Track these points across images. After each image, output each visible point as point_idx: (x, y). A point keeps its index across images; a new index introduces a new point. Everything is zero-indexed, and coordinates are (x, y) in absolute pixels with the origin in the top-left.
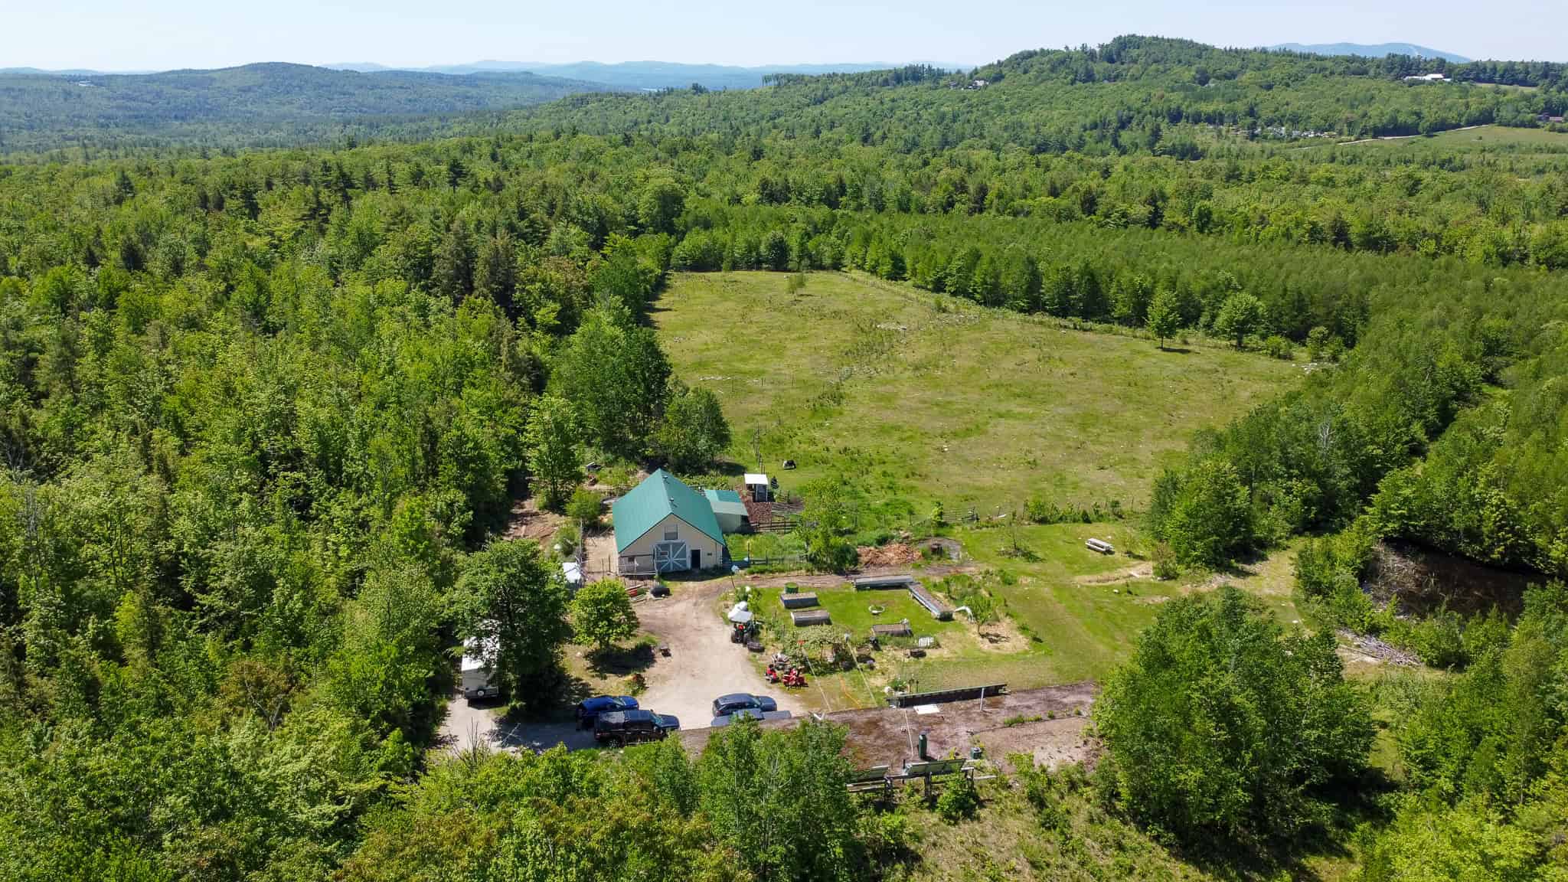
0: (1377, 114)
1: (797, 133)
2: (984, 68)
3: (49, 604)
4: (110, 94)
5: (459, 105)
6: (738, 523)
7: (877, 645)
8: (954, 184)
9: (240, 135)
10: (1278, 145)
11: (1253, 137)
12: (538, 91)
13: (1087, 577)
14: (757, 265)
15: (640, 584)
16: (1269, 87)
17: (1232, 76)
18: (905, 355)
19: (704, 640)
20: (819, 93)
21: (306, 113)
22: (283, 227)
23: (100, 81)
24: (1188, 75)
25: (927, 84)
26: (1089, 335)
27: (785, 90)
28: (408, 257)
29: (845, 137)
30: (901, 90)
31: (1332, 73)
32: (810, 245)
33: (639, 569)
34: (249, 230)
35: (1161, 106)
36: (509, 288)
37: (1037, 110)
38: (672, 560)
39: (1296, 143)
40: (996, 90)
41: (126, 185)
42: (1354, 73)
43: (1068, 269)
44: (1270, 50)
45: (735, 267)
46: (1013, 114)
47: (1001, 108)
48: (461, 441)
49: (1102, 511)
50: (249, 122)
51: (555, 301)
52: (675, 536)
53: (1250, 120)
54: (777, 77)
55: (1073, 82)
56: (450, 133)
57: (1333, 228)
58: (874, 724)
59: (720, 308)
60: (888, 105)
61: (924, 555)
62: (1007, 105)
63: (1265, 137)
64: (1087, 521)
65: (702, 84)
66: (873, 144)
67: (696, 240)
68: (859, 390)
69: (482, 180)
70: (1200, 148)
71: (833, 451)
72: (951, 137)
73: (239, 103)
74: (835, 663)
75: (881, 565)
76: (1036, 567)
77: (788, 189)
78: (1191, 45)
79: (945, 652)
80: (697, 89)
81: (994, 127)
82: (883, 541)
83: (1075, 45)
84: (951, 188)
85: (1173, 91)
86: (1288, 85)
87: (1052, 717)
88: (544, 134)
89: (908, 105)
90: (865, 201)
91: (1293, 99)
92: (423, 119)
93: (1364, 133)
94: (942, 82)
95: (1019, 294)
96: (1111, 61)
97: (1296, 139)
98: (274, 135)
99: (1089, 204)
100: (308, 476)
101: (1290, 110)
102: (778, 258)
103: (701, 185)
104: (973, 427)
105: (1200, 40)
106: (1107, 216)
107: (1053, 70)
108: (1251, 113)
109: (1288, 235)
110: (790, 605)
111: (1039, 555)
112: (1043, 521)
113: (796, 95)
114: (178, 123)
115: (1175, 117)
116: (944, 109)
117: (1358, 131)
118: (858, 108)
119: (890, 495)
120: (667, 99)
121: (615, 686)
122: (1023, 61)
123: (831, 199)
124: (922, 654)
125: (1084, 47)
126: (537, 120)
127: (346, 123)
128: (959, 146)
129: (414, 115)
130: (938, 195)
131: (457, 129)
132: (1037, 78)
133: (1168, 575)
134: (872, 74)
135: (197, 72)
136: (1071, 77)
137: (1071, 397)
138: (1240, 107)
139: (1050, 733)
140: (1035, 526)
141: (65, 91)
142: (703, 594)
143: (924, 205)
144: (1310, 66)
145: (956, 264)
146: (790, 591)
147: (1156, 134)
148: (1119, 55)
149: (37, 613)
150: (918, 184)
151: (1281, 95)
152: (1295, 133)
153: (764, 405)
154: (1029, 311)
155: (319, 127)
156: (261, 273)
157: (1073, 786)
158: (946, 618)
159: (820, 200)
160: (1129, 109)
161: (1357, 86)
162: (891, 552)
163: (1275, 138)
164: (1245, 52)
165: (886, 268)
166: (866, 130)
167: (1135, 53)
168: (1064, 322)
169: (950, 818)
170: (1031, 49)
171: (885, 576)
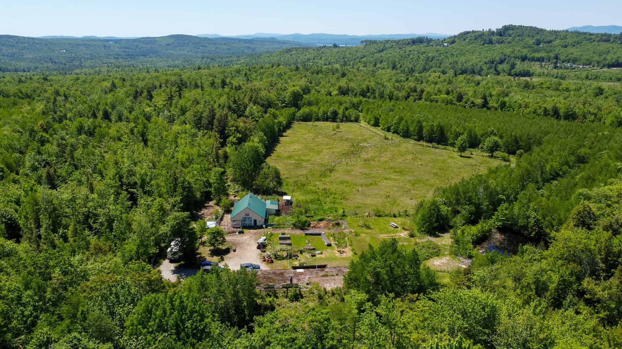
0: (611, 58)
1: (368, 64)
2: (448, 38)
3: (47, 224)
4: (120, 46)
5: (246, 51)
6: (274, 212)
7: (301, 252)
8: (411, 89)
9: (164, 63)
10: (566, 71)
11: (556, 67)
12: (276, 46)
13: (384, 235)
14: (326, 119)
15: (235, 229)
16: (566, 47)
17: (550, 42)
18: (364, 156)
19: (249, 248)
20: (382, 48)
21: (190, 53)
22: (159, 103)
23: (117, 41)
24: (531, 41)
25: (425, 44)
26: (437, 150)
27: (368, 46)
28: (195, 116)
29: (386, 67)
30: (414, 47)
31: (594, 41)
32: (347, 113)
33: (235, 225)
34: (147, 105)
35: (519, 54)
36: (224, 129)
37: (466, 56)
38: (247, 222)
39: (574, 70)
40: (451, 47)
41: (114, 85)
42: (604, 41)
43: (432, 125)
44: (570, 30)
45: (318, 120)
46: (457, 57)
47: (452, 55)
48: (183, 182)
49: (401, 214)
50: (168, 57)
51: (240, 133)
52: (248, 215)
53: (555, 60)
54: (366, 41)
55: (483, 44)
56: (240, 63)
57: (552, 110)
58: (282, 273)
59: (306, 136)
60: (408, 53)
61: (333, 225)
62: (455, 54)
63: (561, 68)
64: (395, 216)
65: (337, 43)
66: (396, 69)
67: (305, 110)
68: (340, 168)
69: (234, 86)
70: (531, 72)
71: (320, 189)
72: (427, 67)
73: (165, 50)
74: (286, 257)
75: (317, 228)
76: (369, 231)
77: (349, 90)
78: (535, 29)
79: (323, 256)
80: (335, 46)
81: (447, 63)
82: (321, 220)
83: (486, 29)
84: (409, 91)
85: (525, 48)
86: (574, 46)
87: (337, 275)
88: (268, 66)
89: (415, 53)
90: (377, 95)
91: (575, 52)
92: (231, 57)
93: (604, 66)
94: (431, 44)
95: (415, 133)
96: (501, 35)
97: (574, 68)
98: (177, 62)
99: (460, 98)
100: (137, 191)
101: (573, 56)
102: (334, 117)
103: (317, 88)
104: (374, 183)
105: (539, 27)
106: (466, 103)
107: (476, 39)
108: (556, 58)
109: (535, 112)
110: (281, 239)
111: (372, 227)
112: (379, 216)
113: (373, 48)
114: (142, 57)
115: (524, 59)
116: (430, 55)
117: (602, 65)
118: (395, 54)
119: (333, 205)
120: (323, 50)
121: (215, 259)
122: (464, 35)
123: (363, 94)
124: (315, 256)
125: (490, 30)
126: (272, 58)
127: (203, 58)
128: (430, 71)
129: (228, 55)
130: (403, 93)
131: (242, 61)
132: (468, 42)
133: (412, 236)
134: (404, 40)
135: (151, 38)
136: (483, 42)
137: (416, 173)
138: (552, 55)
139: (334, 280)
140: (376, 218)
141: (104, 45)
142: (255, 234)
143: (399, 97)
144: (585, 38)
145: (394, 121)
146: (282, 234)
147: (513, 66)
148: (504, 32)
149: (45, 226)
150: (398, 89)
151: (570, 50)
152: (574, 66)
153: (304, 172)
154: (419, 140)
155: (193, 59)
156: (145, 121)
157: (333, 294)
158: (329, 245)
159: (360, 94)
160: (505, 55)
161: (604, 46)
162: (322, 224)
163: (565, 68)
164: (558, 32)
165: (372, 122)
166: (394, 64)
167: (511, 32)
168: (429, 145)
169: (292, 301)
170: (468, 30)
171: (316, 231)
